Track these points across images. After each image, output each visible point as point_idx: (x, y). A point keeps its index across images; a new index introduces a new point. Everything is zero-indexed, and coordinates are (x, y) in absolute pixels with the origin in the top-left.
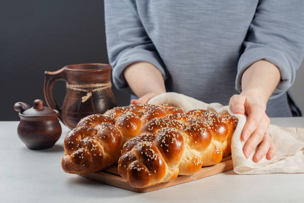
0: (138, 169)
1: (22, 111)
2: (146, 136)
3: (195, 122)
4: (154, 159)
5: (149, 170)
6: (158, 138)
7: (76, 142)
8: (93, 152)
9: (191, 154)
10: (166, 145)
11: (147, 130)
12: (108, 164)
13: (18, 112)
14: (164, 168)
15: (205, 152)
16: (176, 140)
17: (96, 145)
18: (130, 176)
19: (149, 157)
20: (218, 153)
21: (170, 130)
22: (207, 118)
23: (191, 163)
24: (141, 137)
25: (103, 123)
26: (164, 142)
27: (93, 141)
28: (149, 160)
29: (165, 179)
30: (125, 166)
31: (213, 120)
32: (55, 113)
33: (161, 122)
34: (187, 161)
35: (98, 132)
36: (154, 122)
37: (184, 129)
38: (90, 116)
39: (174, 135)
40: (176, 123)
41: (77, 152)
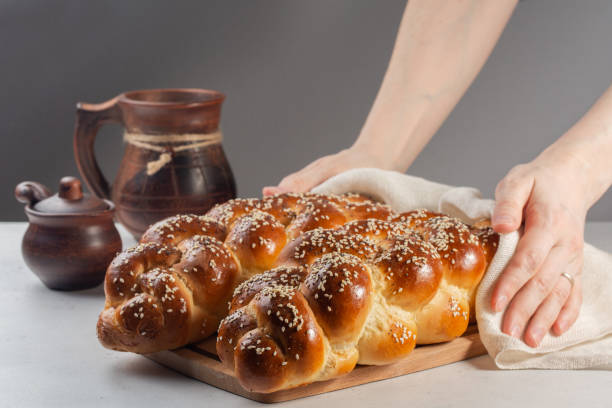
0: (258, 350)
1: (34, 201)
2: (284, 272)
3: (402, 242)
4: (295, 328)
5: (284, 352)
6: (310, 280)
7: (130, 280)
8: (166, 305)
9: (387, 317)
10: (327, 295)
11: (291, 256)
12: (203, 332)
13: (25, 205)
14: (320, 349)
15: (425, 311)
16: (351, 284)
17: (175, 289)
18: (239, 365)
19: (284, 324)
20: (455, 314)
21: (340, 260)
22: (435, 232)
23: (387, 338)
24: (274, 274)
25: (196, 237)
26: (324, 289)
27: (168, 278)
28: (283, 329)
29: (323, 374)
30: (230, 342)
31: (450, 238)
32: (108, 207)
33: (326, 239)
34: (378, 333)
35: (184, 257)
36: (308, 239)
37: (377, 257)
38: (170, 219)
39: (347, 273)
40: (359, 243)
41: (130, 303)
